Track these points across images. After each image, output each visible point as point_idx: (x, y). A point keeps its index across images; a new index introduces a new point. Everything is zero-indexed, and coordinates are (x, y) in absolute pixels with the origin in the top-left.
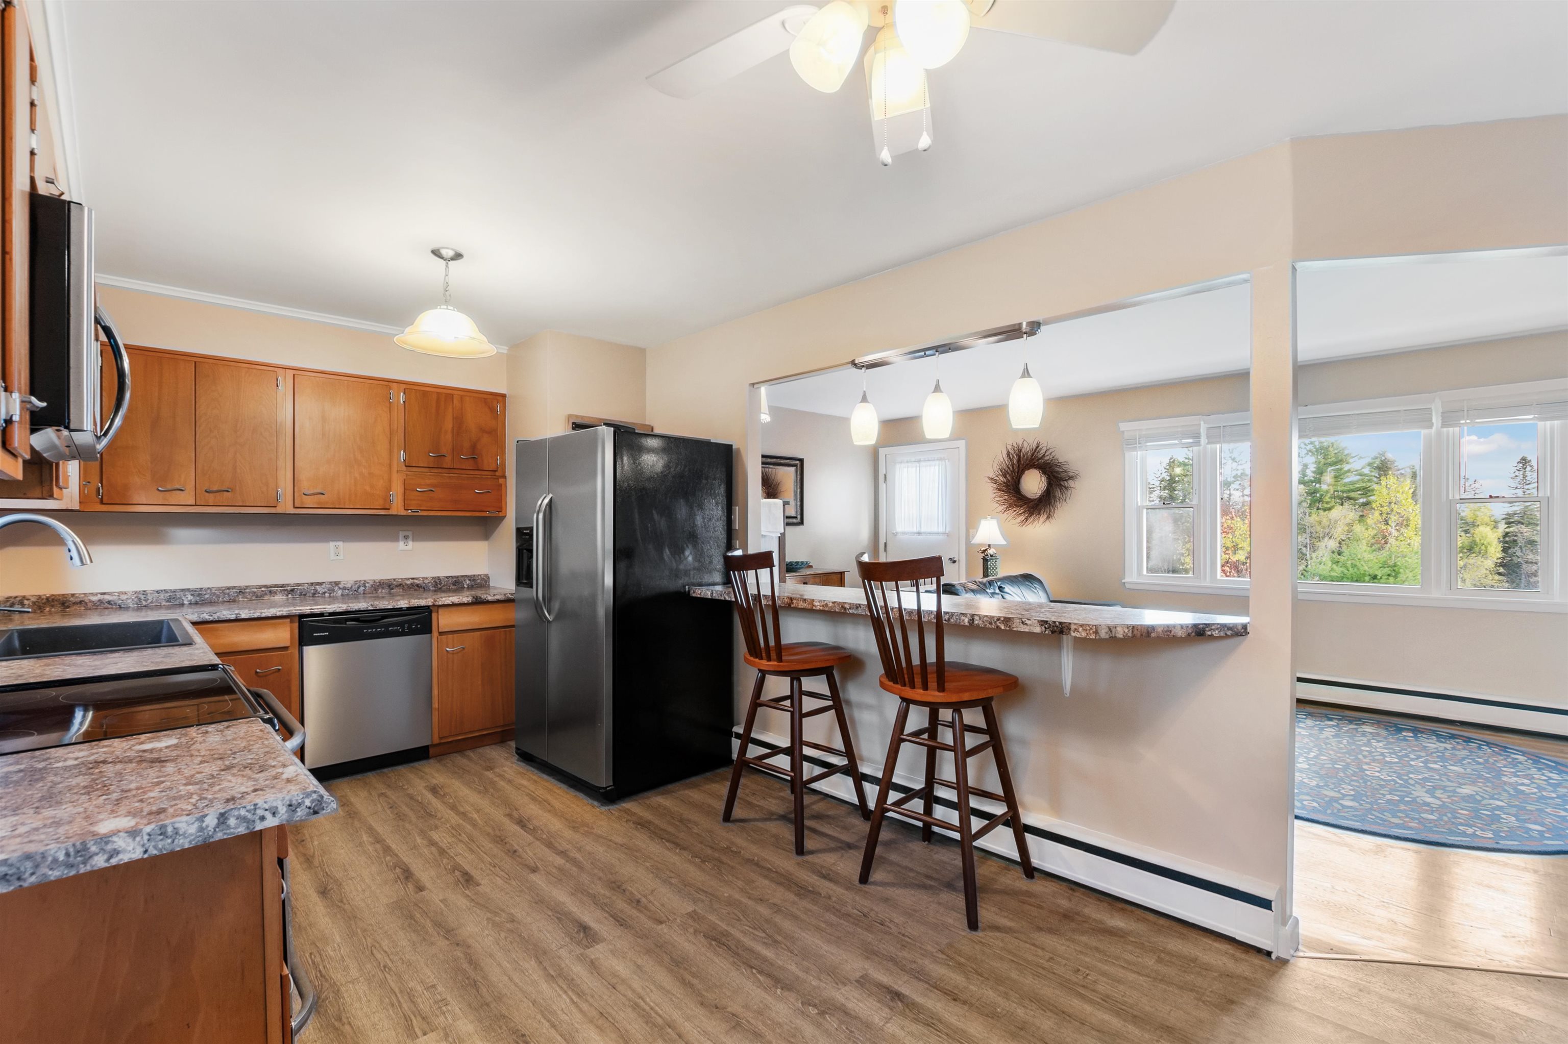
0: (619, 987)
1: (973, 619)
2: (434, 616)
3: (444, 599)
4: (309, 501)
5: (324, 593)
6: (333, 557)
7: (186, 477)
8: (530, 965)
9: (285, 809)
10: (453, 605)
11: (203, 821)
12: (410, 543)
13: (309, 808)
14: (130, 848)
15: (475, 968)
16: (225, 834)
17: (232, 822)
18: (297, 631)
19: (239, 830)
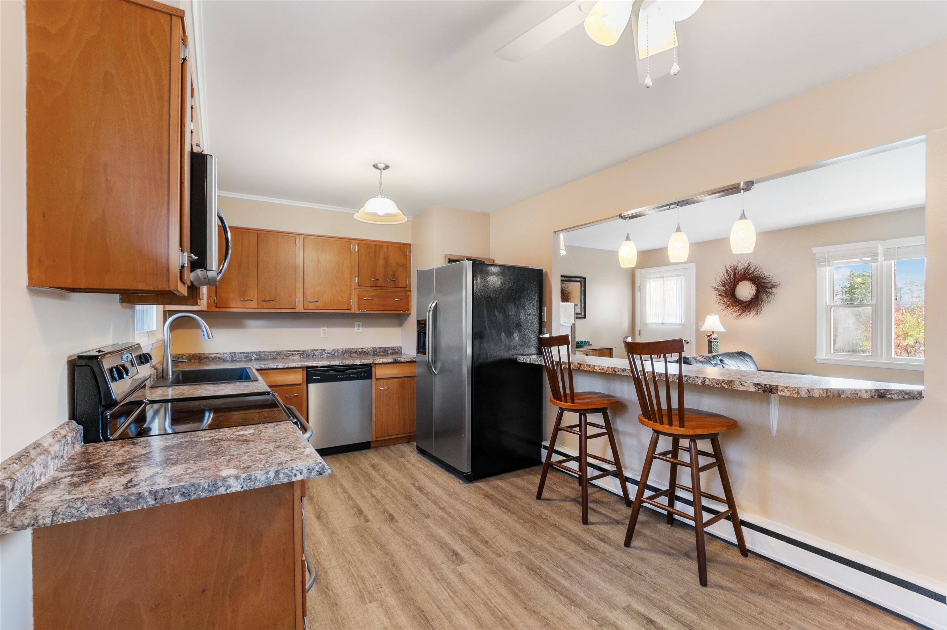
0: (477, 591)
1: (705, 381)
2: (373, 369)
3: (378, 360)
4: (311, 306)
5: (318, 355)
6: (322, 336)
7: (253, 294)
8: (426, 571)
9: (306, 471)
10: (383, 363)
11: (268, 474)
12: (361, 328)
13: (318, 471)
14: (235, 485)
15: (396, 569)
16: (278, 482)
17: (281, 476)
18: (305, 376)
19: (285, 480)
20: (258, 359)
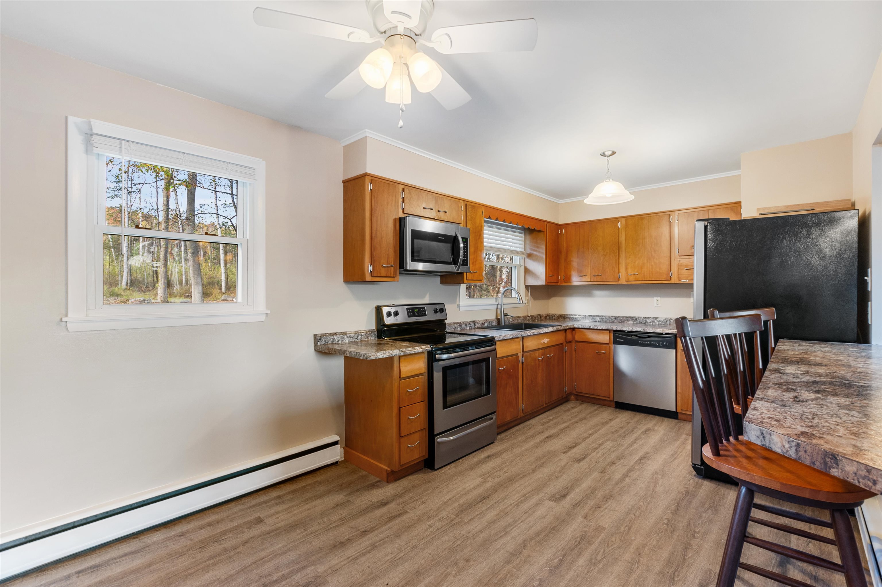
4: (631, 278)
6: (655, 305)
7: (587, 270)
18: (612, 337)
20: (601, 322)
